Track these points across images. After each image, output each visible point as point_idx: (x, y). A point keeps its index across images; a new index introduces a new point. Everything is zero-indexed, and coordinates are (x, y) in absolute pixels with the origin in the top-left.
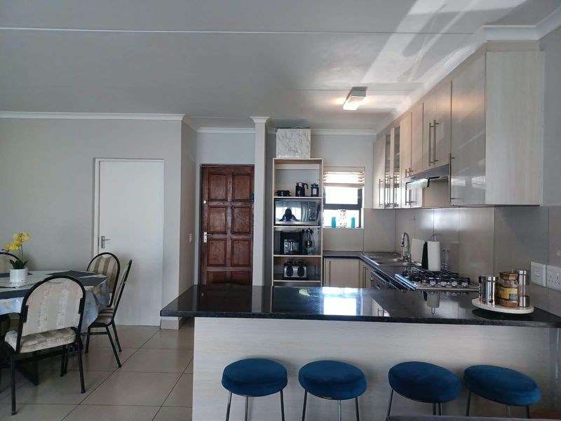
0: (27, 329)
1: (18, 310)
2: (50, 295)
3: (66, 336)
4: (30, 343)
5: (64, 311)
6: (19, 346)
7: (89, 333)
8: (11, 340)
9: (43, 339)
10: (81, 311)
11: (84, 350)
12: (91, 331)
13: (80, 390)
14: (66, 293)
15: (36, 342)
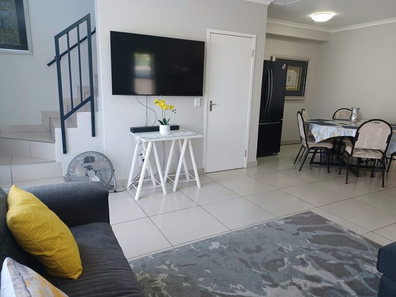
0: (357, 145)
1: (354, 135)
2: (371, 129)
3: (377, 154)
4: (358, 153)
5: (377, 140)
6: (352, 153)
7: (391, 159)
8: (349, 150)
9: (364, 152)
10: (388, 142)
11: (386, 170)
12: (393, 158)
13: (381, 186)
14: (380, 130)
15: (361, 153)
